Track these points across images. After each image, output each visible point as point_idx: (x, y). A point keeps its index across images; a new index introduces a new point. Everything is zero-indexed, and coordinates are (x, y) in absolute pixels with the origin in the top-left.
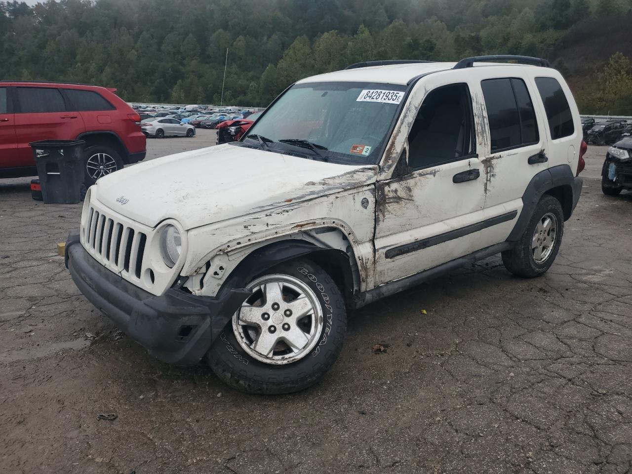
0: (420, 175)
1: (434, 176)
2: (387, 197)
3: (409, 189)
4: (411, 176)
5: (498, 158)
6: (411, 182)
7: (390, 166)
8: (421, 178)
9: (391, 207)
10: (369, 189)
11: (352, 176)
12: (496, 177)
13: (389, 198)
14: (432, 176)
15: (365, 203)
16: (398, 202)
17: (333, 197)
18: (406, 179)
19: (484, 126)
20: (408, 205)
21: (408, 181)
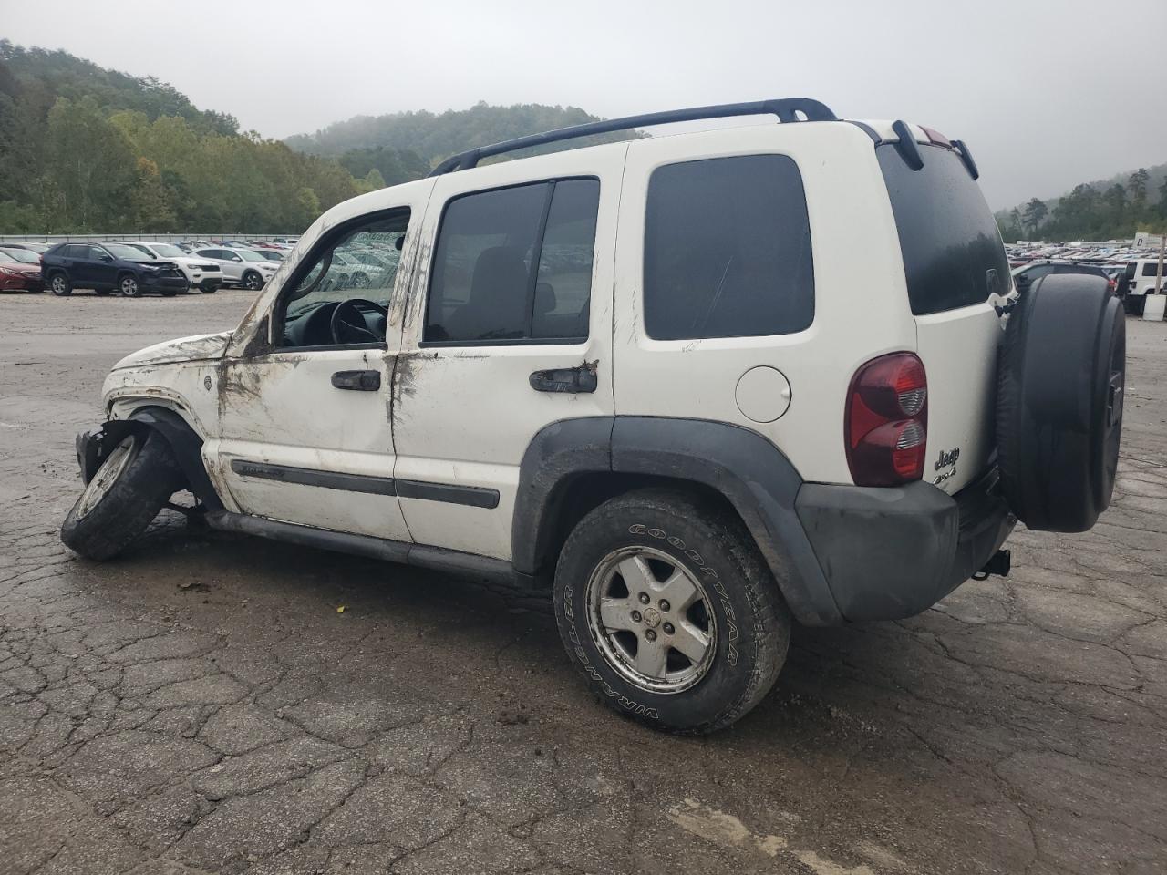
0: (278, 360)
1: (296, 366)
2: (229, 382)
3: (257, 379)
4: (263, 359)
5: (430, 358)
6: (262, 368)
7: (241, 340)
8: (278, 366)
9: (233, 397)
10: (216, 366)
11: (203, 345)
12: (416, 396)
13: (231, 384)
14: (292, 366)
15: (208, 381)
16: (240, 393)
17: (182, 365)
18: (256, 362)
19: (416, 288)
20: (253, 402)
21: (259, 365)
